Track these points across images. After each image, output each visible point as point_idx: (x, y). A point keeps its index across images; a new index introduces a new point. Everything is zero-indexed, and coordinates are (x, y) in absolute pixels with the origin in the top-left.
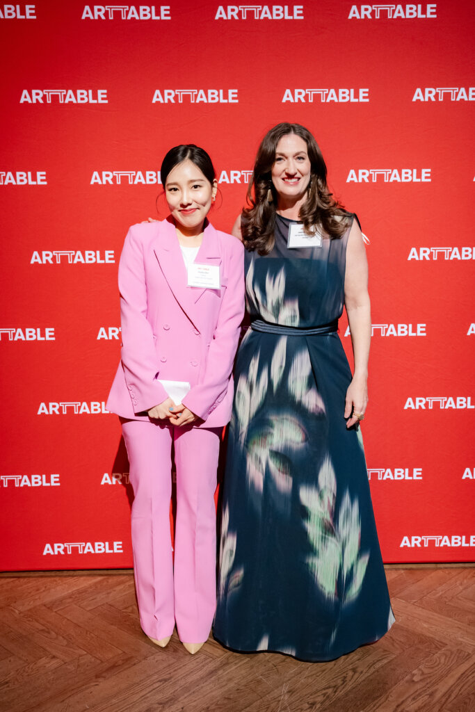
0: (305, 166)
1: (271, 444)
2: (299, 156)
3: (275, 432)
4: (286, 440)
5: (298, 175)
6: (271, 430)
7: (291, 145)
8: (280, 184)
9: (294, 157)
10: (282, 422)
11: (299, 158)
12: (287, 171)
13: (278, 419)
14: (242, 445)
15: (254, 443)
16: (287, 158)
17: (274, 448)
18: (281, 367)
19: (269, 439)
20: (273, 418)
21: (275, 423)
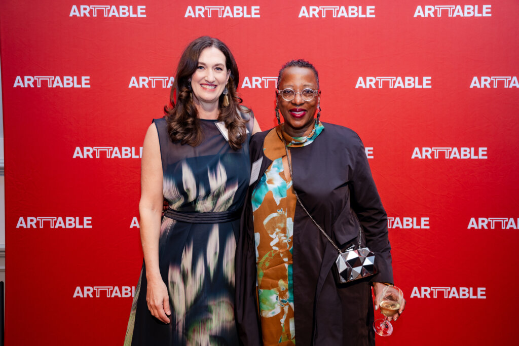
0: (223, 76)
1: (211, 329)
2: (218, 67)
3: (214, 317)
4: (223, 322)
5: (215, 83)
6: (210, 315)
7: (212, 56)
8: (197, 89)
9: (213, 67)
10: (219, 305)
11: (218, 68)
12: (206, 78)
13: (215, 303)
14: (181, 334)
15: (194, 331)
16: (207, 67)
17: (213, 333)
18: (216, 253)
19: (209, 324)
20: (211, 303)
21: (214, 308)
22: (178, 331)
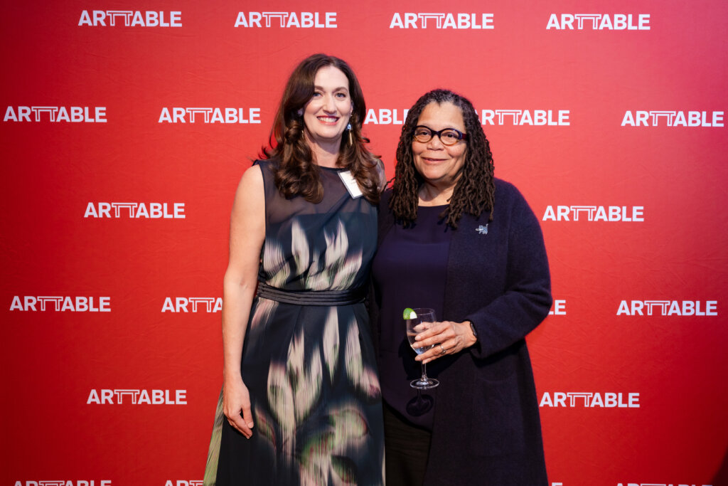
0: (345, 105)
1: (333, 448)
2: (339, 92)
3: (337, 431)
4: (349, 438)
5: (338, 115)
6: (332, 429)
7: (329, 78)
8: (313, 124)
9: (333, 93)
10: (344, 416)
11: (338, 93)
12: (325, 108)
13: (338, 412)
15: (312, 450)
16: (325, 92)
17: (336, 452)
18: (335, 346)
19: (330, 441)
20: (333, 413)
21: (335, 418)
22: (286, 453)
